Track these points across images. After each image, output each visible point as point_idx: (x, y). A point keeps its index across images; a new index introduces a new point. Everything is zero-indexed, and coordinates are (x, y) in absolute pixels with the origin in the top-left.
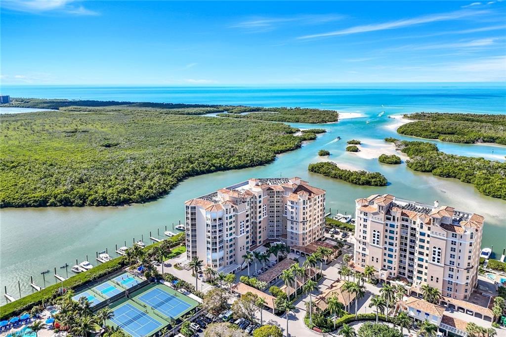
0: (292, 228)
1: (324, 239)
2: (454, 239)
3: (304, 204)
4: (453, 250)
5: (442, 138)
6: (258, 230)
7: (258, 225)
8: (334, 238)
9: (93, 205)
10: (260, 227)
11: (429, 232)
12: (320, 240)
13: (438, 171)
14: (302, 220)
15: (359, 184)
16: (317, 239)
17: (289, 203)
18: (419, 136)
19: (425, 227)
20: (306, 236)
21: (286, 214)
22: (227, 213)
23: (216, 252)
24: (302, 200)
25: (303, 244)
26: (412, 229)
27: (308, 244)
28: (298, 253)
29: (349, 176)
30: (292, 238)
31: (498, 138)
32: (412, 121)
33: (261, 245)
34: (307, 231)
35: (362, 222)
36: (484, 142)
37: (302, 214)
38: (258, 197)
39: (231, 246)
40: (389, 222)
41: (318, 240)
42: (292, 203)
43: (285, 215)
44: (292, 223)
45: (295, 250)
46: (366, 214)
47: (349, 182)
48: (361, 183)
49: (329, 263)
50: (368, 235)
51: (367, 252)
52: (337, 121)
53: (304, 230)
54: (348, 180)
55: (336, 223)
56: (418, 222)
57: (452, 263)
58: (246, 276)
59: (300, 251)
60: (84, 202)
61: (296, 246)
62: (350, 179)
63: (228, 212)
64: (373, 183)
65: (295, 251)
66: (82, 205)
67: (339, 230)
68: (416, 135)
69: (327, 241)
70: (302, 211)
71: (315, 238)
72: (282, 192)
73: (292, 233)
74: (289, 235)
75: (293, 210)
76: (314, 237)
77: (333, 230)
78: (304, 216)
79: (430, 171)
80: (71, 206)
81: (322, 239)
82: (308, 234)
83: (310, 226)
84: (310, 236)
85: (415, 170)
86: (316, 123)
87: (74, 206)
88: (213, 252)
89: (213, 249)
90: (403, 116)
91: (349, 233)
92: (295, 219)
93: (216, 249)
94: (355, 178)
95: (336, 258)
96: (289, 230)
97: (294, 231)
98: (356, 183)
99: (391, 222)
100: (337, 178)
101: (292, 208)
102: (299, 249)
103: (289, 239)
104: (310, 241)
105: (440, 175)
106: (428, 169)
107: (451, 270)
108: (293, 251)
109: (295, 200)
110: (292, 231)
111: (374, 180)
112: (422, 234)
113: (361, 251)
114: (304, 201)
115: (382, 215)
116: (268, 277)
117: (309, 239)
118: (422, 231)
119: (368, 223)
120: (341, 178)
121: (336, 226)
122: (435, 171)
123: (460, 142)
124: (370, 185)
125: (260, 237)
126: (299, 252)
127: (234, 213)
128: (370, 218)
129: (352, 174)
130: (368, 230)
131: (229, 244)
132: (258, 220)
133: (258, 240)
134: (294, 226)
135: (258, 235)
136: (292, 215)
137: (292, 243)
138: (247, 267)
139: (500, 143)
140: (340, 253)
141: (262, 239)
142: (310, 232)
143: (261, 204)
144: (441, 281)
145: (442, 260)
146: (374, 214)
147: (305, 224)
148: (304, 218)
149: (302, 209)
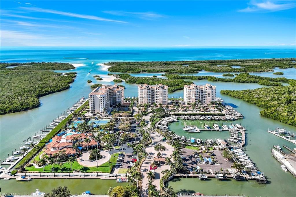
2: (164, 91)
4: (164, 93)
5: (129, 72)
11: (158, 90)
13: (138, 82)
17: (117, 92)
18: (119, 72)
19: (157, 89)
26: (154, 91)
31: (146, 70)
32: (111, 66)
35: (141, 92)
36: (143, 72)
40: (148, 90)
44: (118, 98)
46: (142, 89)
50: (143, 95)
51: (143, 100)
52: (75, 68)
56: (156, 88)
57: (164, 96)
68: (118, 72)
74: (117, 102)
79: (135, 83)
85: (130, 83)
86: (65, 70)
90: (103, 64)
99: (149, 90)
105: (139, 84)
106: (134, 82)
107: (164, 98)
110: (118, 100)
112: (157, 91)
113: (141, 100)
115: (147, 89)
117: (123, 102)
118: (157, 90)
119: (143, 92)
122: (137, 82)
123: (135, 73)
128: (143, 90)
130: (143, 94)
139: (147, 72)
144: (162, 102)
145: (162, 97)
146: (145, 89)
147: (122, 97)
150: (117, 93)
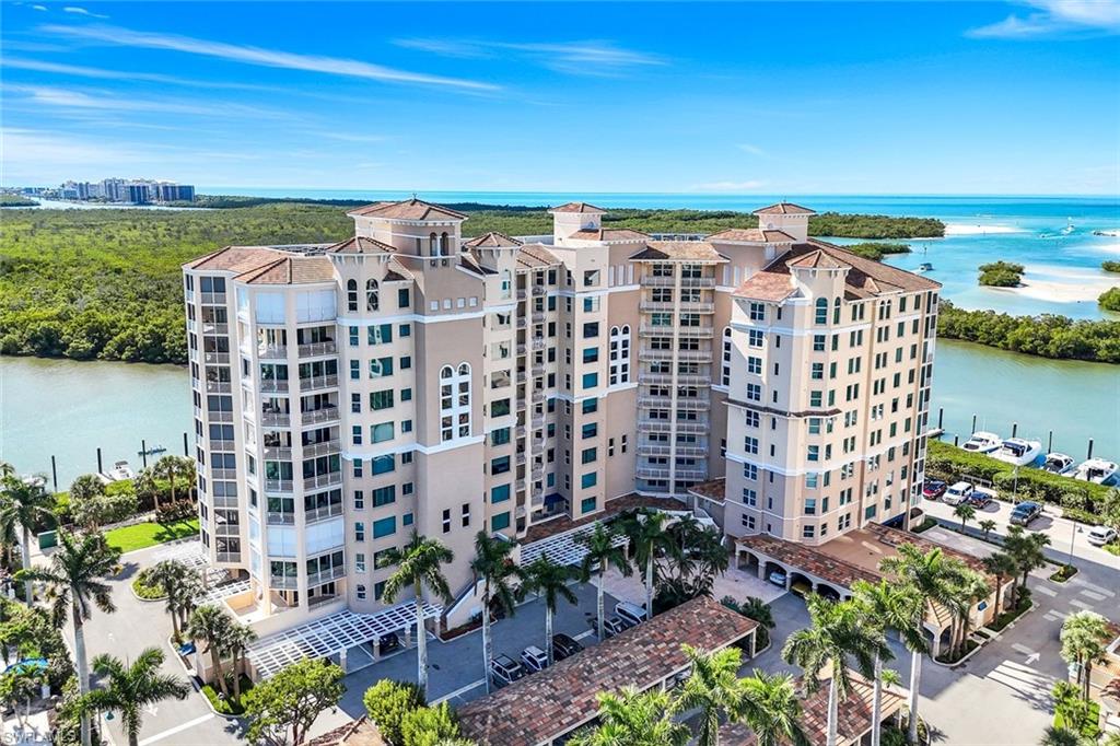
0: (751, 445)
1: (919, 521)
3: (821, 320)
6: (579, 445)
7: (580, 420)
8: (970, 523)
9: (120, 359)
10: (590, 431)
12: (897, 523)
14: (804, 404)
15: (1047, 355)
16: (883, 516)
17: (740, 317)
20: (824, 492)
21: (726, 382)
22: (353, 307)
23: (289, 521)
24: (810, 296)
25: (809, 531)
27: (834, 533)
28: (775, 578)
29: (1007, 328)
30: (749, 497)
33: (590, 520)
34: (835, 464)
37: (807, 371)
38: (579, 279)
39: (383, 496)
41: (886, 524)
42: (757, 311)
43: (722, 388)
44: (752, 419)
45: (763, 559)
47: (1006, 347)
48: (1052, 349)
49: (958, 654)
52: (942, 236)
53: (813, 457)
54: (1000, 344)
55: (975, 463)
58: (405, 686)
59: (790, 569)
60: (99, 348)
61: (770, 540)
62: (1011, 337)
63: (362, 301)
64: (1103, 353)
65: (762, 564)
66: (89, 356)
67: (993, 493)
69: (935, 534)
70: (804, 356)
71: (871, 511)
72: (715, 270)
73: (750, 471)
74: (735, 482)
75: (761, 353)
76: (867, 502)
77: (961, 486)
78: (817, 385)
80: (61, 356)
81: (911, 524)
82: (838, 485)
83: (849, 445)
84: (846, 496)
87: (66, 357)
88: (271, 521)
89: (273, 504)
91: (1047, 507)
92: (766, 400)
93: (289, 506)
94: (1030, 335)
95: (998, 623)
96: (736, 453)
97: (762, 461)
98: (1033, 353)
100: (957, 337)
101: (756, 338)
102: (780, 553)
103: (733, 503)
104: (844, 521)
108: (754, 561)
109: (771, 295)
110: (750, 459)
111: (1108, 342)
114: (822, 302)
116: (549, 708)
117: (842, 510)
120: (975, 338)
121: (976, 472)
124: (1094, 360)
125: (590, 480)
126: (782, 572)
127: (406, 316)
129: (1016, 325)
131: (370, 483)
132: (580, 395)
133: (579, 494)
134: (763, 433)
135: (579, 470)
136: (753, 379)
137: (748, 521)
138: (476, 622)
140: (1019, 603)
141: (599, 491)
142: (847, 471)
143: (600, 316)
147: (824, 427)
148: (816, 397)
149: (809, 343)
150: (740, 341)
